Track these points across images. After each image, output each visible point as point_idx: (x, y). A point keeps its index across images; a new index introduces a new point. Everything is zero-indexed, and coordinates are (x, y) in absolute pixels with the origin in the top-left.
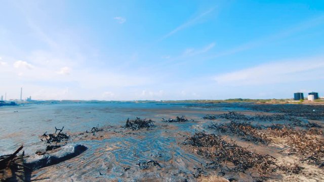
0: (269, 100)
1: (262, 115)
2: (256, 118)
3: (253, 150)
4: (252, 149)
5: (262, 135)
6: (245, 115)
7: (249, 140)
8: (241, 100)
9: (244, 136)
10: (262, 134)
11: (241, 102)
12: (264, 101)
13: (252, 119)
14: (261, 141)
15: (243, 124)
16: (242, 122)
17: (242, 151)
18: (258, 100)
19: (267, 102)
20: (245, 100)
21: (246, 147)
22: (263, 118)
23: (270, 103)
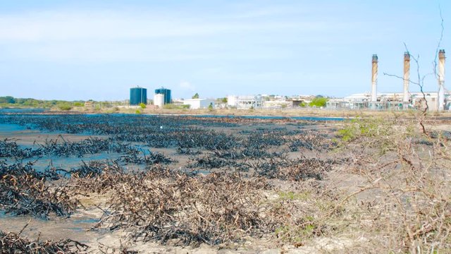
0: (79, 104)
1: (60, 142)
2: (48, 150)
3: (34, 237)
4: (31, 233)
5: (59, 193)
6: (18, 143)
7: (26, 213)
8: (11, 100)
9: (13, 202)
10: (57, 190)
11: (11, 106)
12: (68, 106)
13: (37, 153)
14: (55, 208)
15: (13, 171)
16: (10, 163)
17: (7, 245)
18: (55, 103)
19: (75, 109)
20: (23, 101)
21: (18, 231)
22: (62, 149)
23: (82, 110)
